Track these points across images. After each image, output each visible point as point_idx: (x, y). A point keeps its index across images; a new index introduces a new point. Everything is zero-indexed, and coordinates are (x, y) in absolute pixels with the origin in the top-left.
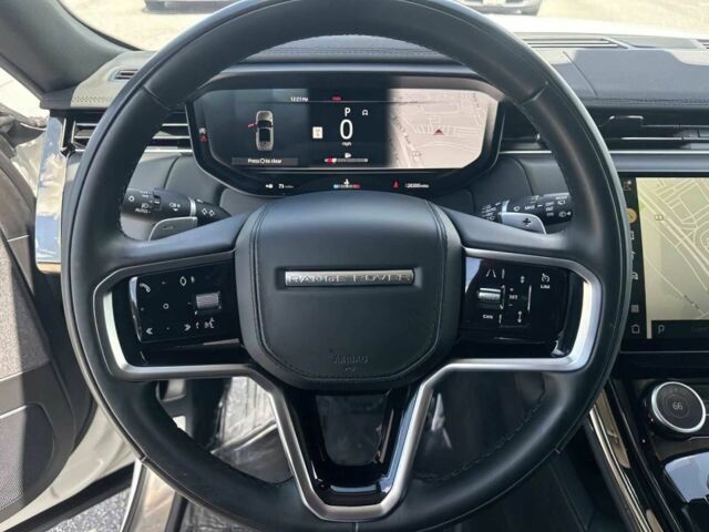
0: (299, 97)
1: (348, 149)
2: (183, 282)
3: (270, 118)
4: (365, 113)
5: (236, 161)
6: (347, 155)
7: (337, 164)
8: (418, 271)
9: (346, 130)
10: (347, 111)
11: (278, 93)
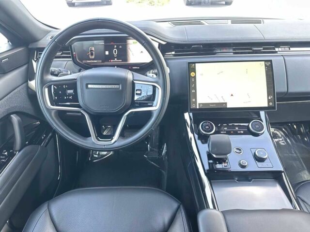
0: (102, 43)
1: (116, 57)
2: (64, 87)
3: (93, 49)
4: (120, 47)
5: (84, 62)
6: (116, 59)
7: (113, 62)
8: (120, 86)
9: (115, 52)
10: (115, 46)
11: (95, 42)
